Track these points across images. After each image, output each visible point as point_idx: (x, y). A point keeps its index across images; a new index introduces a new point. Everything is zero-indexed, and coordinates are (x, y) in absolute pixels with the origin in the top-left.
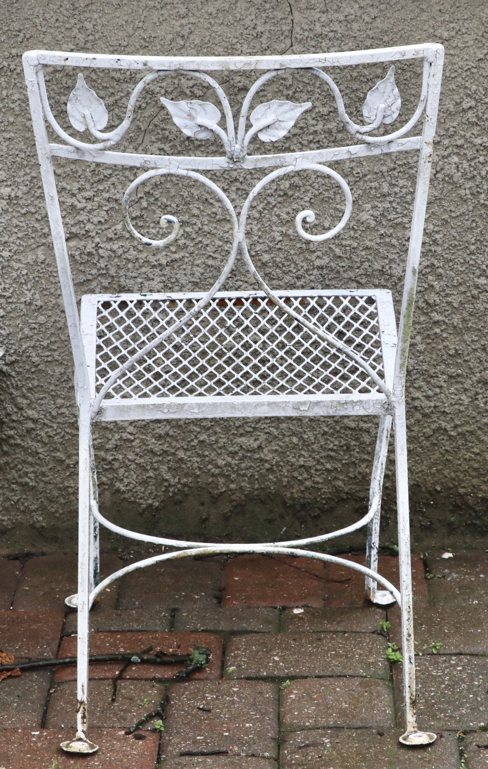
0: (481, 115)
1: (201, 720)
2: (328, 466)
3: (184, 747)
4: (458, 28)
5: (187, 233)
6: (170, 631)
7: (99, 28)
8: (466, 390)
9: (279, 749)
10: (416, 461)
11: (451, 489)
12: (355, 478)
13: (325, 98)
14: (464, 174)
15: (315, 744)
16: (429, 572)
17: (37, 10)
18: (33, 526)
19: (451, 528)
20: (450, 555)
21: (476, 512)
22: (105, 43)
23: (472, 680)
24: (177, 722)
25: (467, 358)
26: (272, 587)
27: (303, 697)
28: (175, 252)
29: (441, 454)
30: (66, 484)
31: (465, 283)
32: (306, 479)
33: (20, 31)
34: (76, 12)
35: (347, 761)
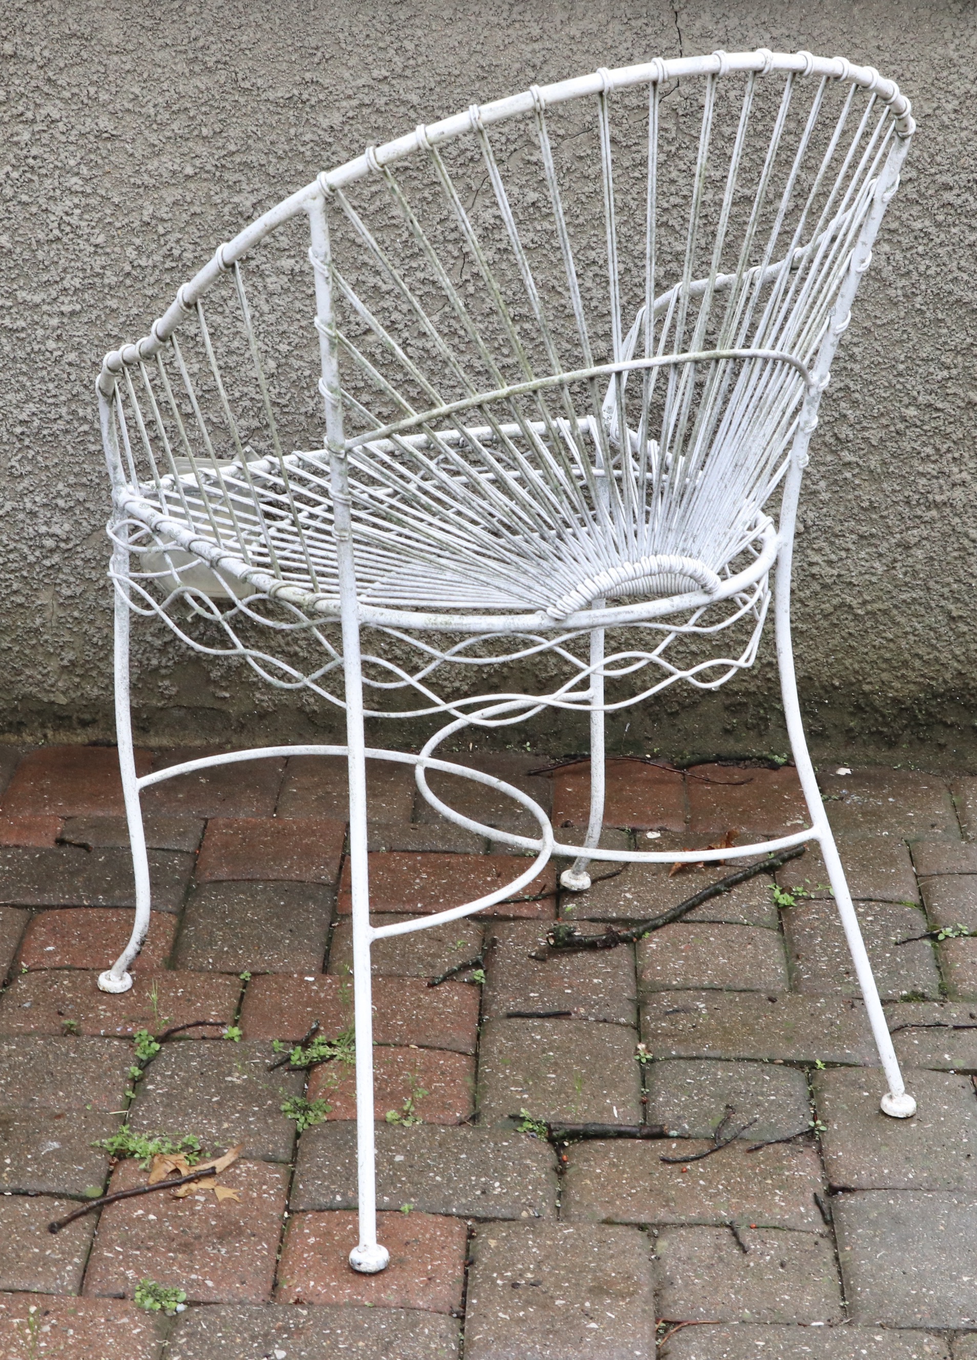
0: (923, 190)
1: (534, 971)
2: (694, 648)
3: (513, 1005)
4: (901, 72)
5: (525, 330)
6: (486, 854)
7: (423, 49)
8: (880, 555)
9: (639, 1014)
10: (809, 646)
11: (852, 684)
13: (719, 158)
14: (896, 269)
15: (686, 1010)
17: (341, 22)
18: (301, 710)
19: (850, 736)
20: (848, 771)
21: (883, 716)
22: (429, 71)
23: (888, 934)
24: (503, 973)
25: (885, 513)
26: (617, 802)
27: (667, 947)
28: (507, 356)
29: (843, 638)
31: (888, 414)
33: (317, 48)
34: (394, 27)
35: (730, 1034)
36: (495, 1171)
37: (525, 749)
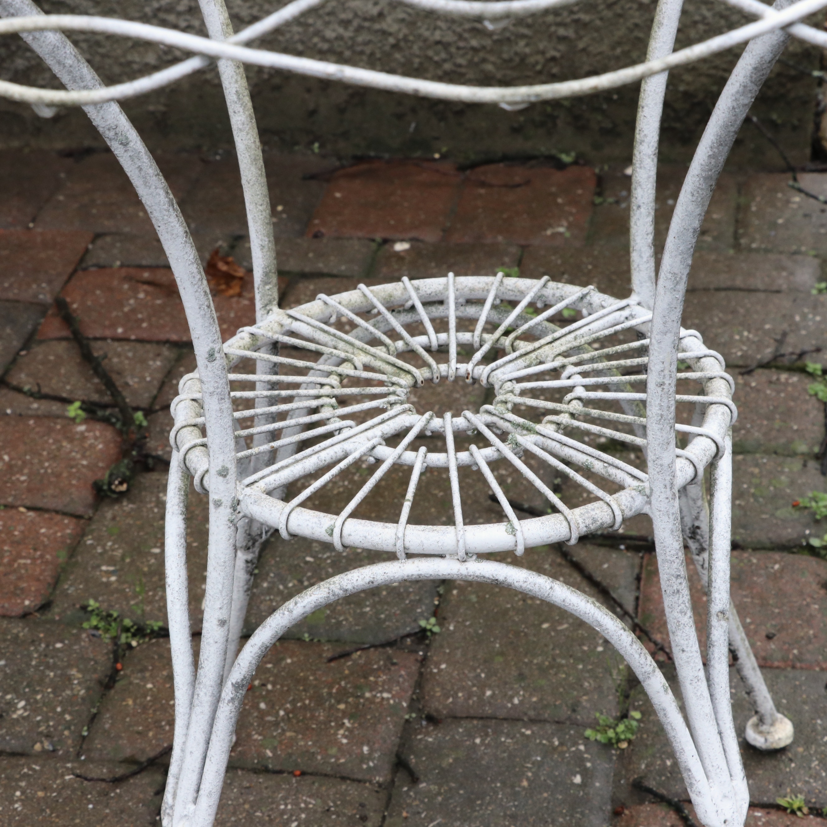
2: (474, 43)
10: (593, 39)
12: (511, 60)
16: (599, 194)
26: (380, 209)
29: (628, 29)
30: (129, 58)
32: (445, 61)
35: (383, 496)
36: (28, 686)
37: (312, 150)
